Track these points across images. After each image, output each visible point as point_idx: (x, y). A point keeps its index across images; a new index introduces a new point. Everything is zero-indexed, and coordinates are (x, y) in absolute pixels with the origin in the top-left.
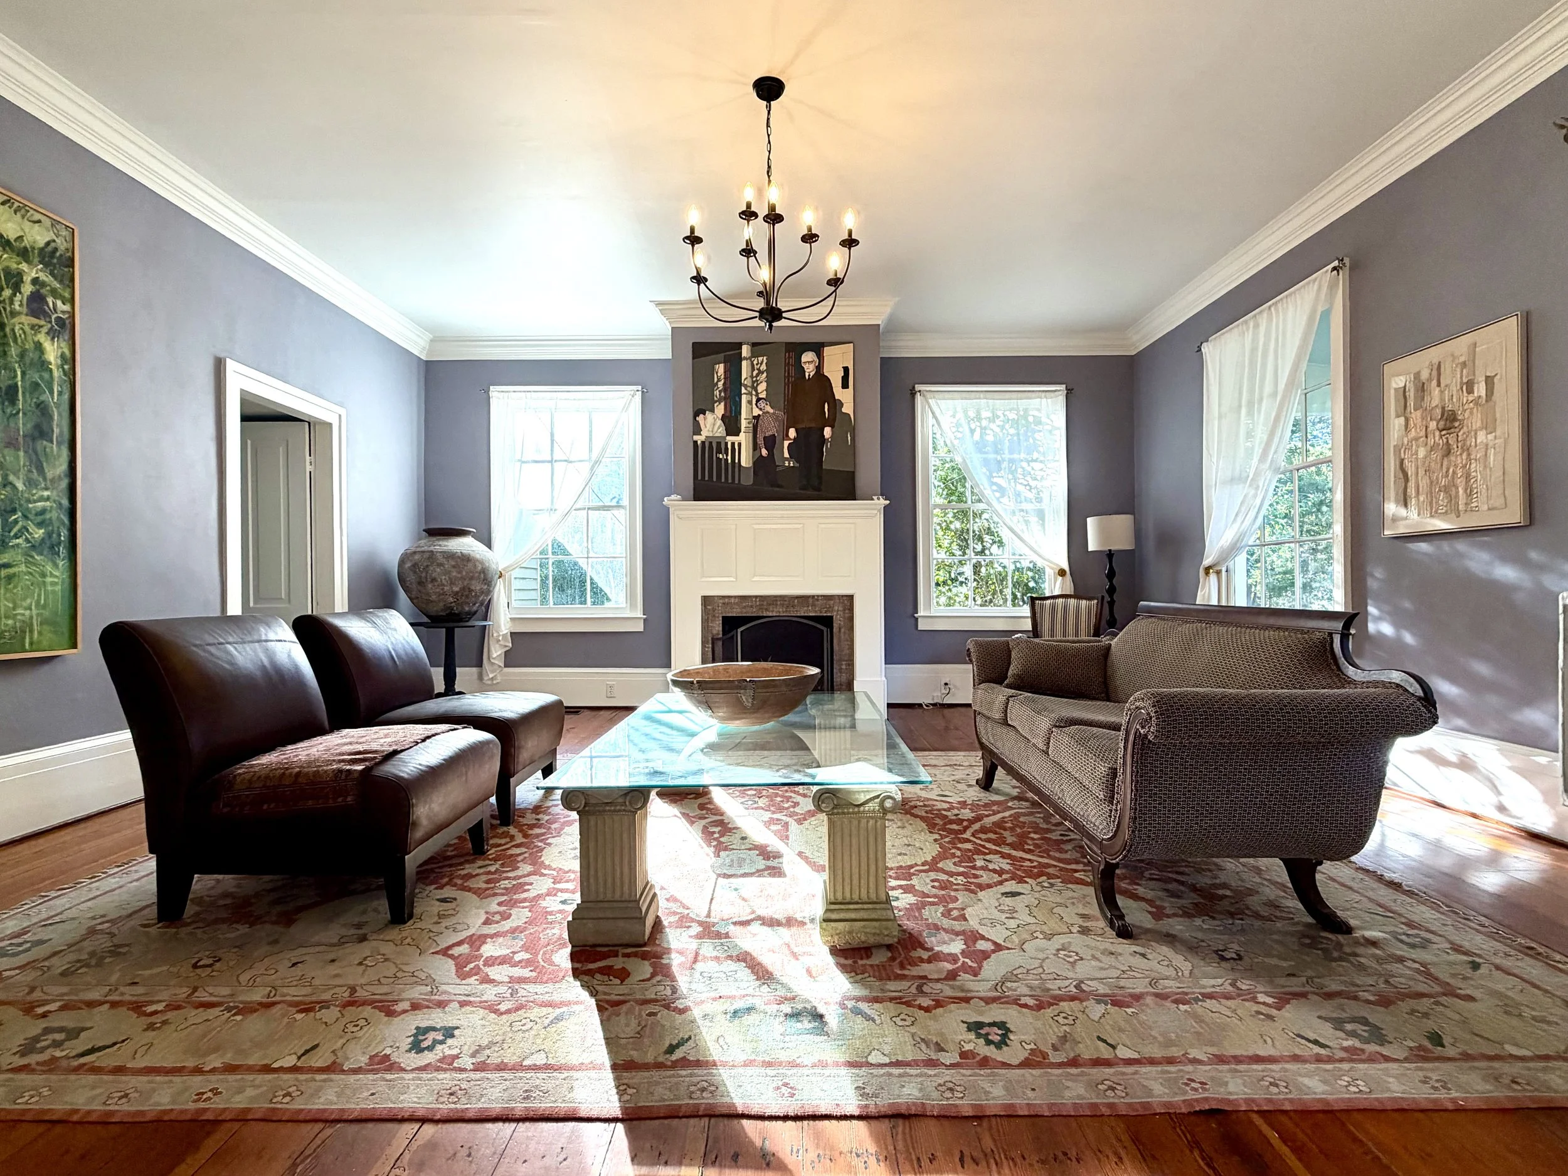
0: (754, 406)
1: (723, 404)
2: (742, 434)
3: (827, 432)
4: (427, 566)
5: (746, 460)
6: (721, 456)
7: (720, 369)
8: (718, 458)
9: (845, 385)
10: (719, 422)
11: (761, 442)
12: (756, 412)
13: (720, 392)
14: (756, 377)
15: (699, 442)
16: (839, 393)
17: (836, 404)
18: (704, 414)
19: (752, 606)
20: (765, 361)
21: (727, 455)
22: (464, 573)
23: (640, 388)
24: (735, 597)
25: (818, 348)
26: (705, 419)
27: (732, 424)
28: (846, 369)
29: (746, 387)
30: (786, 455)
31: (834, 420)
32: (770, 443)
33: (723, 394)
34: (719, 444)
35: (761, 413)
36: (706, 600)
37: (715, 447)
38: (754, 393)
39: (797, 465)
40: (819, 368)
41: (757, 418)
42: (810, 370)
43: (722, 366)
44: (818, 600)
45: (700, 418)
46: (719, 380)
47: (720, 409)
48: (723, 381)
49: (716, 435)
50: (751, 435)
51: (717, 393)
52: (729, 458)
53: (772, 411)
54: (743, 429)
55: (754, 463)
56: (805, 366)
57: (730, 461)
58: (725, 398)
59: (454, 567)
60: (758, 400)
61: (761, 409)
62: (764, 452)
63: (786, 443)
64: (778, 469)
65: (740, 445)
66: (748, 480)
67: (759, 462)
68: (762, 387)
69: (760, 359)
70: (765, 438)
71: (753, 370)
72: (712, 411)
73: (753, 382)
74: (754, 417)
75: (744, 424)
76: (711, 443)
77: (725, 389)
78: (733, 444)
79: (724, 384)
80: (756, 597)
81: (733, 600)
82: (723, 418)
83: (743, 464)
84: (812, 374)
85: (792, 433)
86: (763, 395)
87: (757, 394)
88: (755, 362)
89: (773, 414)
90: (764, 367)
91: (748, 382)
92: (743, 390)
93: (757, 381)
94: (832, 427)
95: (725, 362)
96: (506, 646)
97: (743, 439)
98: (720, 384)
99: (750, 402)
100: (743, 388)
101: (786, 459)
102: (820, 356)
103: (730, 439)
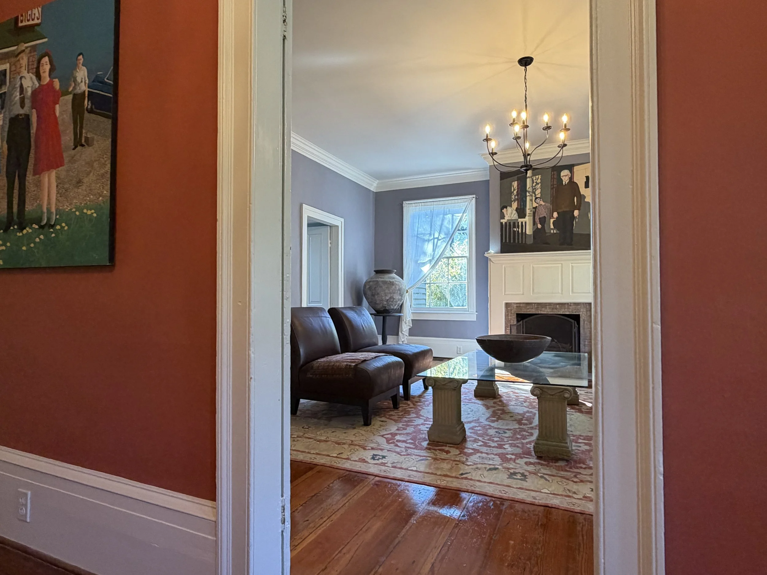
0: (534, 202)
1: (516, 202)
2: (527, 217)
3: (576, 213)
4: (376, 287)
5: (529, 231)
6: (515, 229)
7: (515, 184)
8: (514, 231)
9: (587, 186)
10: (514, 212)
11: (537, 220)
12: (535, 205)
13: (515, 196)
14: (535, 186)
15: (504, 223)
16: (583, 190)
17: (581, 197)
18: (506, 208)
19: (532, 308)
20: (540, 177)
21: (519, 229)
22: (391, 291)
23: (474, 196)
24: (523, 303)
25: (570, 168)
26: (507, 211)
27: (521, 213)
28: (587, 178)
29: (529, 192)
30: (552, 227)
31: (580, 206)
32: (543, 221)
33: (516, 197)
34: (514, 223)
35: (537, 205)
36: (507, 305)
37: (512, 225)
38: (533, 195)
39: (558, 232)
40: (571, 179)
41: (535, 208)
42: (566, 180)
43: (516, 182)
44: (570, 305)
45: (504, 211)
46: (514, 190)
47: (515, 205)
48: (516, 191)
49: (513, 219)
50: (532, 217)
51: (513, 197)
52: (520, 230)
53: (543, 204)
54: (527, 215)
55: (534, 232)
56: (563, 178)
57: (520, 232)
58: (517, 199)
59: (387, 288)
60: (536, 198)
61: (537, 203)
62: (539, 226)
63: (552, 220)
64: (547, 234)
65: (526, 223)
66: (530, 241)
67: (536, 232)
68: (538, 192)
69: (537, 177)
70: (540, 218)
71: (533, 183)
72: (511, 206)
73: (533, 189)
74: (534, 208)
75: (528, 211)
76: (510, 223)
77: (517, 195)
78: (522, 223)
79: (517, 192)
80: (535, 303)
81: (522, 305)
82: (517, 210)
83: (528, 233)
84: (567, 183)
85: (555, 215)
86: (539, 196)
87: (535, 195)
88: (534, 179)
89: (545, 205)
90: (539, 181)
91: (530, 190)
92: (528, 194)
93: (535, 188)
94: (579, 209)
95: (517, 180)
96: (409, 326)
97: (528, 220)
98: (515, 192)
99: (531, 200)
100: (527, 193)
101: (552, 229)
102: (572, 172)
103: (520, 220)
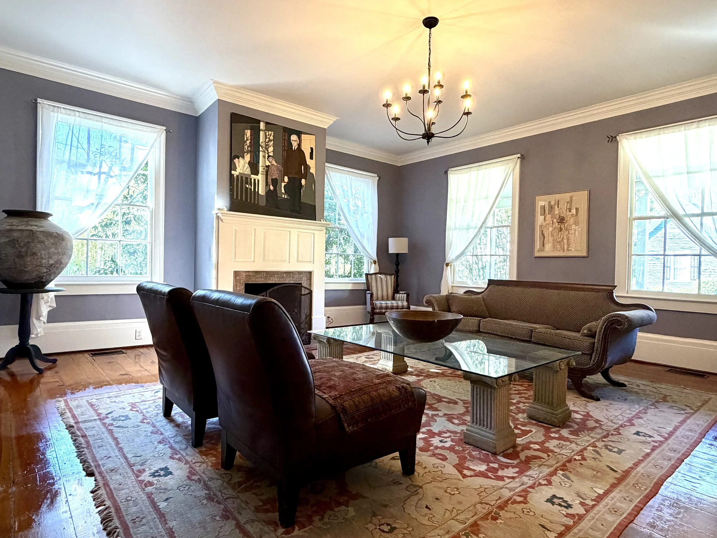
0: (266, 159)
1: (249, 155)
2: (260, 175)
3: (303, 181)
5: (262, 191)
6: (248, 186)
7: (248, 133)
8: (246, 187)
9: (311, 158)
10: (247, 165)
11: (270, 181)
12: (268, 163)
13: (248, 147)
14: (268, 142)
15: (235, 176)
16: (309, 161)
17: (307, 167)
18: (239, 159)
19: (261, 277)
20: (272, 134)
21: (251, 186)
23: (165, 128)
24: (253, 272)
25: (299, 134)
26: (239, 162)
27: (254, 168)
28: (312, 149)
29: (262, 147)
30: (283, 191)
31: (306, 176)
32: (275, 182)
33: (249, 149)
34: (247, 178)
35: (270, 164)
36: (236, 274)
37: (244, 179)
38: (266, 152)
39: (289, 198)
40: (299, 145)
41: (268, 167)
42: (295, 145)
43: (249, 131)
44: (295, 274)
45: (236, 160)
46: (247, 140)
47: (248, 157)
48: (249, 141)
49: (245, 173)
50: (265, 176)
51: (246, 147)
52: (252, 188)
53: (276, 164)
54: (260, 172)
55: (266, 193)
56: (293, 143)
57: (253, 190)
58: (250, 152)
60: (269, 156)
61: (270, 162)
62: (272, 188)
63: (283, 184)
64: (279, 199)
65: (258, 181)
66: (263, 203)
67: (269, 193)
68: (271, 149)
69: (270, 132)
70: (272, 179)
71: (266, 138)
72: (243, 157)
73: (266, 145)
74: (266, 166)
75: (261, 169)
76: (242, 177)
77: (250, 146)
78: (255, 180)
79: (250, 143)
80: (264, 272)
81: (251, 274)
82: (249, 163)
83: (260, 193)
84: (296, 147)
85: (286, 179)
86: (271, 154)
87: (268, 153)
88: (267, 134)
89: (277, 166)
90: (272, 138)
91: (263, 144)
92: (261, 149)
93: (268, 145)
94: (306, 179)
95: (251, 130)
96: (52, 307)
97: (260, 178)
98: (248, 142)
99: (264, 157)
100: (260, 148)
101: (283, 193)
102: (300, 138)
103: (253, 177)
